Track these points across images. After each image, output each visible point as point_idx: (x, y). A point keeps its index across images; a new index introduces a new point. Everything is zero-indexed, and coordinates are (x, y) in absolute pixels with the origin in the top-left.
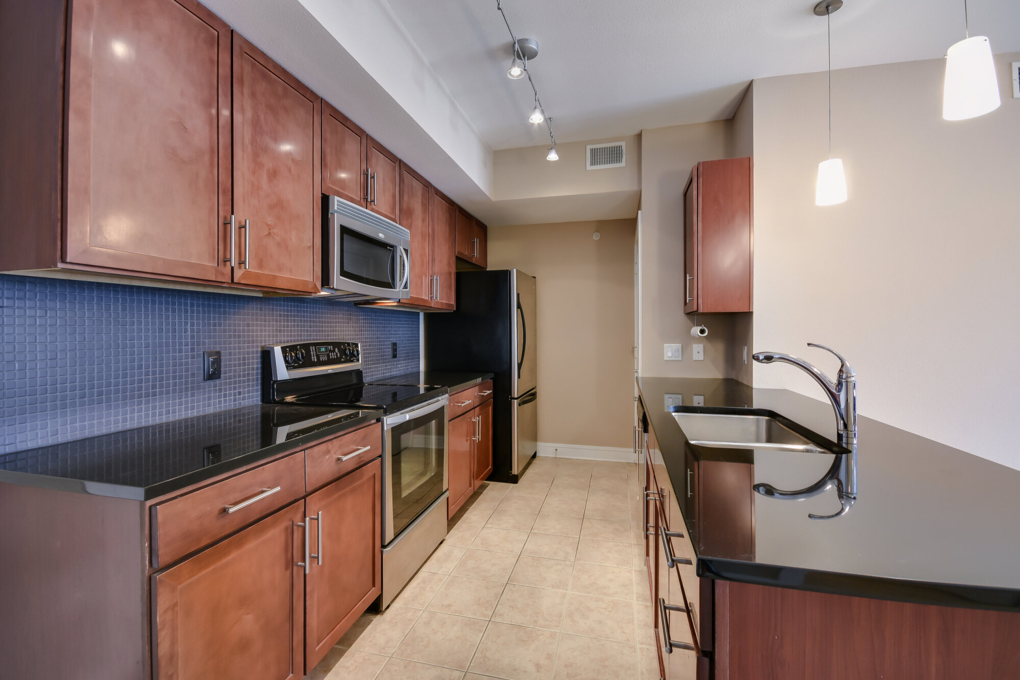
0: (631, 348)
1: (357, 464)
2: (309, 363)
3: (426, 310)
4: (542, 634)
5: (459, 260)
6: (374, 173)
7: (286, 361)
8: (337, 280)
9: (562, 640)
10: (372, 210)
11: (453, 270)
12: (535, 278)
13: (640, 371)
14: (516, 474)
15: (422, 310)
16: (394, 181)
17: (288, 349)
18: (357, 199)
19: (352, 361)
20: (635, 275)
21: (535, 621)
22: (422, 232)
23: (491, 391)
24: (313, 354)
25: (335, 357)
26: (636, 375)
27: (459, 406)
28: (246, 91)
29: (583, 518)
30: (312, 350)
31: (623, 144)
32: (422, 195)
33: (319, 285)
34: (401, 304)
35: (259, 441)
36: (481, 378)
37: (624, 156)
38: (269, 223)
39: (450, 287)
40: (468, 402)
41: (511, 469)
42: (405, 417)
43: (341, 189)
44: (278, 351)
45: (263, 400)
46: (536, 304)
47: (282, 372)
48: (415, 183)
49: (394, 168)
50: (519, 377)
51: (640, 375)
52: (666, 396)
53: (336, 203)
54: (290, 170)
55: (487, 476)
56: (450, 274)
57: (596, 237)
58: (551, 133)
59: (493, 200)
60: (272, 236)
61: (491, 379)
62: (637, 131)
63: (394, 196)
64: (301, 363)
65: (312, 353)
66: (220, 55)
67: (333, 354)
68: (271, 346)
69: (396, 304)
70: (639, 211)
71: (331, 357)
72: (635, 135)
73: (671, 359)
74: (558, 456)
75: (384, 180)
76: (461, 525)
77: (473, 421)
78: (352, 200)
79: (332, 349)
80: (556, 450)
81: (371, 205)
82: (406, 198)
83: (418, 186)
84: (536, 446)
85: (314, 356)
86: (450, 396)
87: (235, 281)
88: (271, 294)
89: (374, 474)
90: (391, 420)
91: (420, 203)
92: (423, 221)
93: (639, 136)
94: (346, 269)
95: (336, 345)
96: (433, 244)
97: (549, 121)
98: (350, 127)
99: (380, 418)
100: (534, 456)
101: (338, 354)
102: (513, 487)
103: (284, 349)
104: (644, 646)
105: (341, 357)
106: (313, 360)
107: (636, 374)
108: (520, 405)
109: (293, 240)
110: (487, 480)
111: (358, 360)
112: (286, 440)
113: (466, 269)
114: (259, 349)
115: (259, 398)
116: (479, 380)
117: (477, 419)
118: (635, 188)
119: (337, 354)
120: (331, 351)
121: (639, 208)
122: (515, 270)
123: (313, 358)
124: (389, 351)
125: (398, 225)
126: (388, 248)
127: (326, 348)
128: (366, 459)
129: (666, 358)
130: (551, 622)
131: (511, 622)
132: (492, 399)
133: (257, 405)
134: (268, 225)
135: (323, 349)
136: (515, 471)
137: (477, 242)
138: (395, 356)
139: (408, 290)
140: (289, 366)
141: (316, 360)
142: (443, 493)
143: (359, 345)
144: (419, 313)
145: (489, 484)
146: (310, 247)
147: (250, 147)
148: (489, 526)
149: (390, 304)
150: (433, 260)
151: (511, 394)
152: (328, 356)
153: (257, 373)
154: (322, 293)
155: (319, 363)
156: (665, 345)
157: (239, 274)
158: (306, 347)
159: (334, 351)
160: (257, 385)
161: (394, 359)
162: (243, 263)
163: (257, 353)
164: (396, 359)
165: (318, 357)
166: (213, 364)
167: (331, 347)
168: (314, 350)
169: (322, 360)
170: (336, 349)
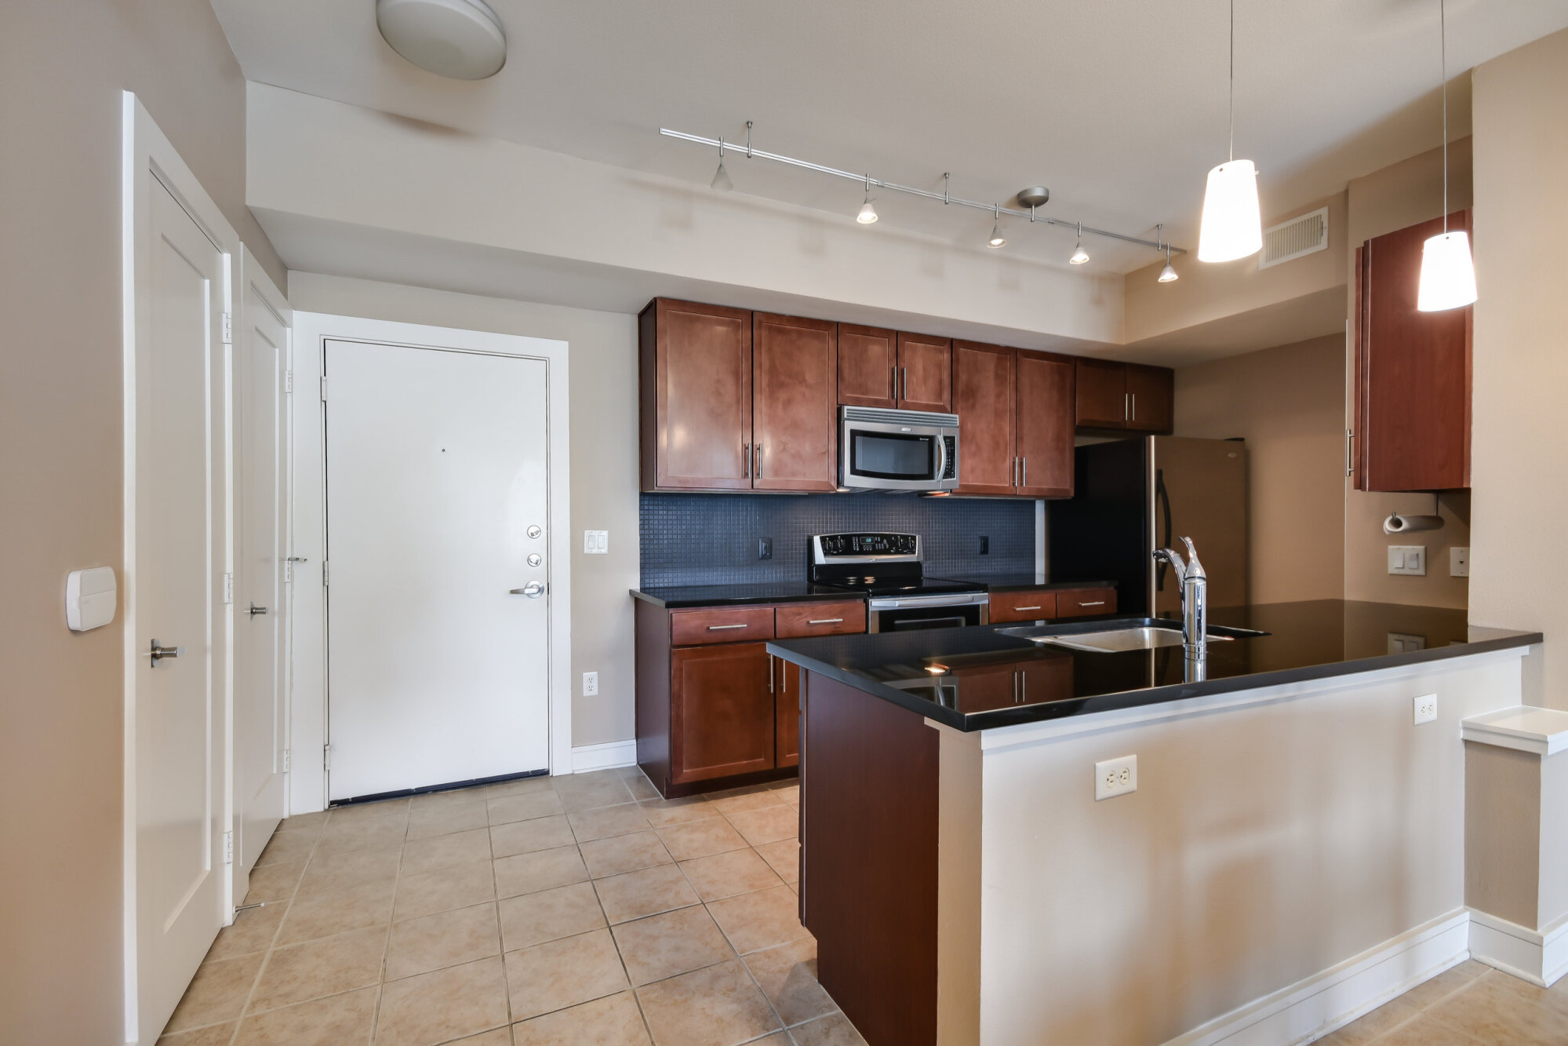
1: (832, 632)
2: (848, 551)
3: (1043, 497)
6: (903, 369)
7: (824, 548)
8: (851, 479)
11: (1068, 445)
15: (1038, 498)
17: (828, 539)
18: (884, 398)
19: (906, 553)
22: (995, 410)
23: (1102, 603)
25: (883, 548)
28: (764, 350)
30: (854, 541)
31: (1324, 212)
32: (997, 365)
33: (834, 483)
37: (1325, 232)
43: (863, 394)
44: (817, 540)
45: (807, 580)
47: (820, 558)
48: (981, 356)
49: (942, 352)
52: (1391, 638)
53: (847, 411)
61: (1115, 588)
63: (942, 381)
64: (841, 552)
65: (854, 543)
66: (754, 331)
67: (880, 545)
68: (813, 536)
71: (877, 548)
72: (1336, 195)
73: (1402, 572)
75: (924, 369)
78: (876, 402)
79: (879, 540)
82: (962, 377)
83: (988, 360)
86: (990, 596)
87: (754, 487)
91: (993, 376)
92: (998, 395)
93: (1345, 195)
94: (859, 468)
95: (883, 537)
96: (1018, 419)
98: (873, 334)
99: (868, 600)
101: (887, 546)
103: (823, 539)
105: (891, 548)
106: (855, 549)
109: (807, 449)
111: (914, 553)
114: (806, 538)
115: (805, 578)
118: (1342, 281)
119: (885, 545)
120: (877, 542)
123: (855, 547)
124: (978, 546)
125: (949, 414)
126: (921, 440)
127: (873, 540)
128: (844, 630)
129: (1391, 570)
135: (870, 540)
138: (984, 553)
140: (827, 553)
141: (858, 549)
143: (917, 538)
144: (1034, 502)
147: (767, 390)
149: (942, 496)
150: (1019, 439)
152: (874, 546)
153: (804, 557)
154: (841, 490)
155: (862, 552)
156: (1390, 547)
157: (757, 482)
158: (848, 539)
159: (882, 542)
160: (804, 566)
161: (984, 556)
162: (758, 474)
163: (804, 540)
164: (987, 556)
165: (861, 547)
166: (766, 547)
167: (879, 538)
168: (857, 541)
169: (866, 550)
170: (885, 540)
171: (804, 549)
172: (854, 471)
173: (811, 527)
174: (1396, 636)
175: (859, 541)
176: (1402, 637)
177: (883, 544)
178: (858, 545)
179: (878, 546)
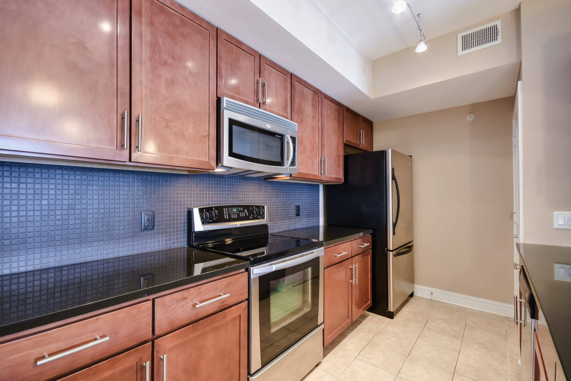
0: (509, 213)
1: (219, 308)
2: (220, 219)
3: (323, 183)
5: (347, 146)
6: (265, 82)
7: (202, 218)
8: (228, 160)
10: (265, 109)
11: (342, 154)
12: (411, 156)
13: (521, 236)
14: (392, 311)
15: (321, 183)
16: (285, 89)
17: (205, 210)
18: (251, 101)
19: (259, 219)
20: (514, 148)
22: (312, 126)
23: (369, 244)
25: (244, 215)
26: (515, 241)
27: (335, 256)
29: (454, 373)
30: (225, 211)
31: (499, 23)
32: (313, 99)
33: (214, 163)
34: (293, 178)
35: (186, 272)
36: (363, 233)
37: (500, 34)
38: (167, 118)
39: (339, 166)
40: (344, 253)
41: (387, 306)
42: (272, 267)
43: (236, 94)
44: (196, 212)
45: (188, 244)
46: (412, 177)
47: (199, 226)
48: (305, 90)
49: (286, 80)
50: (394, 234)
51: (522, 240)
52: (556, 266)
53: (225, 102)
54: (187, 80)
55: (369, 307)
56: (339, 156)
57: (470, 118)
58: (419, 27)
59: (372, 98)
60: (170, 128)
61: (370, 234)
62: (514, 6)
63: (286, 100)
64: (215, 219)
65: (225, 212)
67: (242, 213)
68: (192, 208)
69: (288, 178)
70: (519, 82)
71: (241, 216)
72: (512, 11)
73: (563, 227)
74: (433, 299)
75: (276, 88)
76: (338, 350)
77: (351, 268)
78: (246, 102)
79: (242, 210)
80: (432, 293)
81: (263, 105)
82: (297, 101)
83: (309, 94)
84: (413, 287)
85: (226, 215)
86: (325, 249)
87: (132, 160)
88: (192, 172)
89: (240, 314)
90: (258, 271)
91: (311, 105)
92: (314, 117)
93: (518, 11)
94: (234, 151)
95: (245, 207)
96: (322, 135)
97: (417, 18)
98: (244, 48)
99: (248, 268)
100: (412, 295)
101: (247, 214)
102: (388, 322)
103: (201, 211)
105: (249, 215)
106: (225, 218)
107: (515, 239)
108: (395, 256)
109: (190, 131)
110: (368, 310)
111: (264, 218)
112: (201, 273)
113: (352, 152)
114: (186, 210)
115: (186, 243)
116: (361, 234)
117: (356, 266)
118: (513, 60)
119: (246, 213)
120: (241, 211)
121: (519, 78)
122: (390, 150)
123: (225, 216)
124: (294, 212)
125: (290, 121)
126: (276, 136)
127: (237, 209)
128: (230, 303)
129: (556, 226)
132: (371, 250)
133: (184, 247)
134: (165, 120)
135: (235, 210)
136: (391, 309)
137: (363, 133)
138: (298, 215)
139: (296, 167)
140: (204, 222)
141: (227, 218)
142: (318, 326)
143: (265, 207)
144: (319, 185)
145: (369, 315)
146: (206, 136)
147: (148, 63)
148: (361, 357)
149: (283, 178)
150: (322, 146)
151: (387, 246)
152: (238, 215)
153: (184, 226)
154: (219, 170)
155: (230, 220)
156: (555, 213)
157: (135, 156)
158: (220, 209)
159: (244, 211)
160: (184, 234)
161: (298, 217)
162: (137, 147)
163: (184, 212)
164: (299, 217)
165: (229, 215)
166: (148, 220)
167: (242, 208)
168: (227, 211)
169: (233, 217)
170: (246, 210)
171: (184, 219)
172: (231, 154)
173: (191, 201)
174: (560, 265)
175: (228, 211)
176: (564, 266)
177: (245, 212)
178: (227, 214)
179: (241, 214)
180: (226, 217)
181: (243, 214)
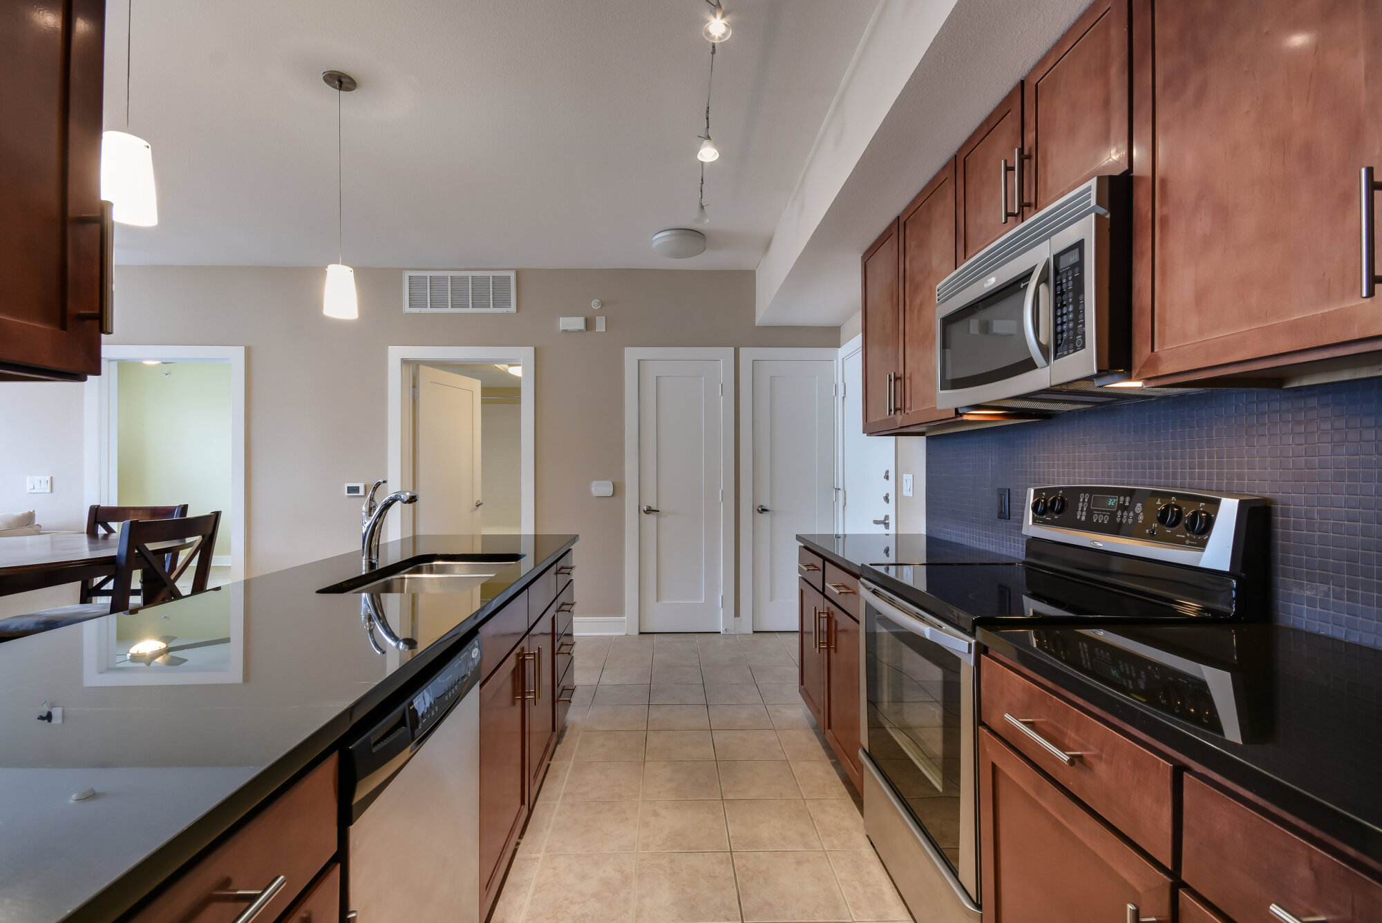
4: (659, 846)
7: (1037, 509)
9: (634, 844)
17: (1043, 494)
21: (672, 861)
24: (1082, 508)
25: (1130, 521)
30: (1081, 500)
47: (1028, 525)
64: (1058, 517)
65: (1080, 505)
67: (1125, 513)
71: (1118, 520)
79: (1127, 504)
85: (1082, 511)
87: (899, 426)
95: (1139, 496)
101: (1141, 518)
103: (1038, 493)
104: (534, 856)
105: (1147, 525)
106: (1078, 517)
119: (1136, 515)
120: (1123, 508)
123: (1079, 513)
127: (1114, 501)
130: (652, 864)
131: (704, 855)
135: (1107, 502)
140: (1037, 518)
141: (1083, 518)
152: (1113, 516)
155: (1089, 526)
158: (1073, 494)
159: (1132, 508)
165: (1090, 513)
167: (1128, 499)
168: (1086, 500)
169: (1098, 520)
170: (1139, 505)
177: (1134, 512)
178: (1085, 509)
179: (1122, 517)
180: (1081, 516)
181: (1128, 517)
